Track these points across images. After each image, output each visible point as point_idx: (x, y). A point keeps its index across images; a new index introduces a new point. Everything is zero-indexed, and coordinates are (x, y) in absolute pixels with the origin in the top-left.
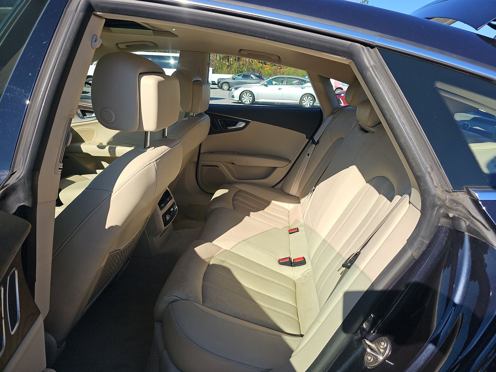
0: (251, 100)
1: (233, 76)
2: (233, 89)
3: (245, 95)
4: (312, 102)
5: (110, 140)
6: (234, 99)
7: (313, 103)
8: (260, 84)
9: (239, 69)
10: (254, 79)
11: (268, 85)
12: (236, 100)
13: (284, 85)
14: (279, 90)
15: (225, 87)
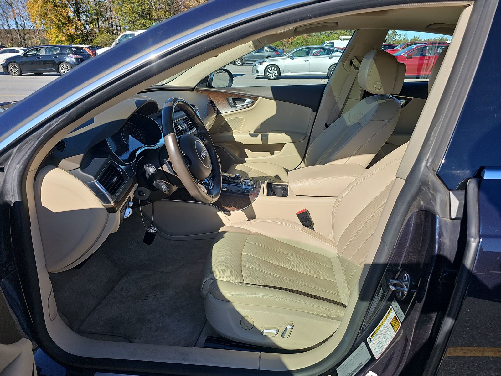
0: (276, 75)
2: (257, 64)
3: (269, 69)
5: (258, 127)
6: (259, 74)
8: (285, 57)
10: (268, 52)
11: (294, 58)
12: (260, 75)
13: (311, 56)
14: (306, 61)
15: (239, 62)
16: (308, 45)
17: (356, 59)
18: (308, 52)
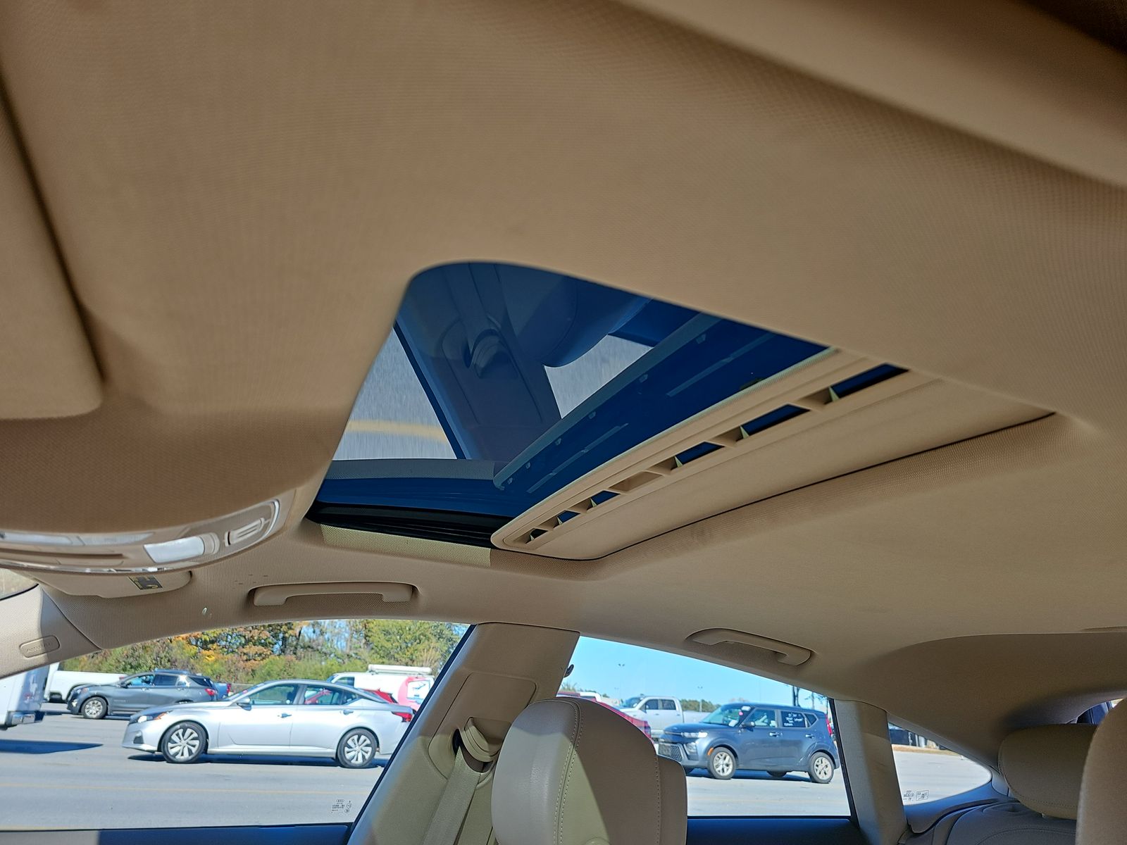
0: (194, 750)
1: (120, 678)
2: (143, 719)
3: (178, 735)
4: (369, 749)
6: (143, 747)
7: (373, 754)
8: (230, 703)
9: (131, 660)
10: (187, 688)
11: (252, 706)
12: (146, 749)
13: (298, 704)
14: (283, 717)
15: (94, 709)
16: (295, 678)
17: (474, 727)
18: (292, 695)
